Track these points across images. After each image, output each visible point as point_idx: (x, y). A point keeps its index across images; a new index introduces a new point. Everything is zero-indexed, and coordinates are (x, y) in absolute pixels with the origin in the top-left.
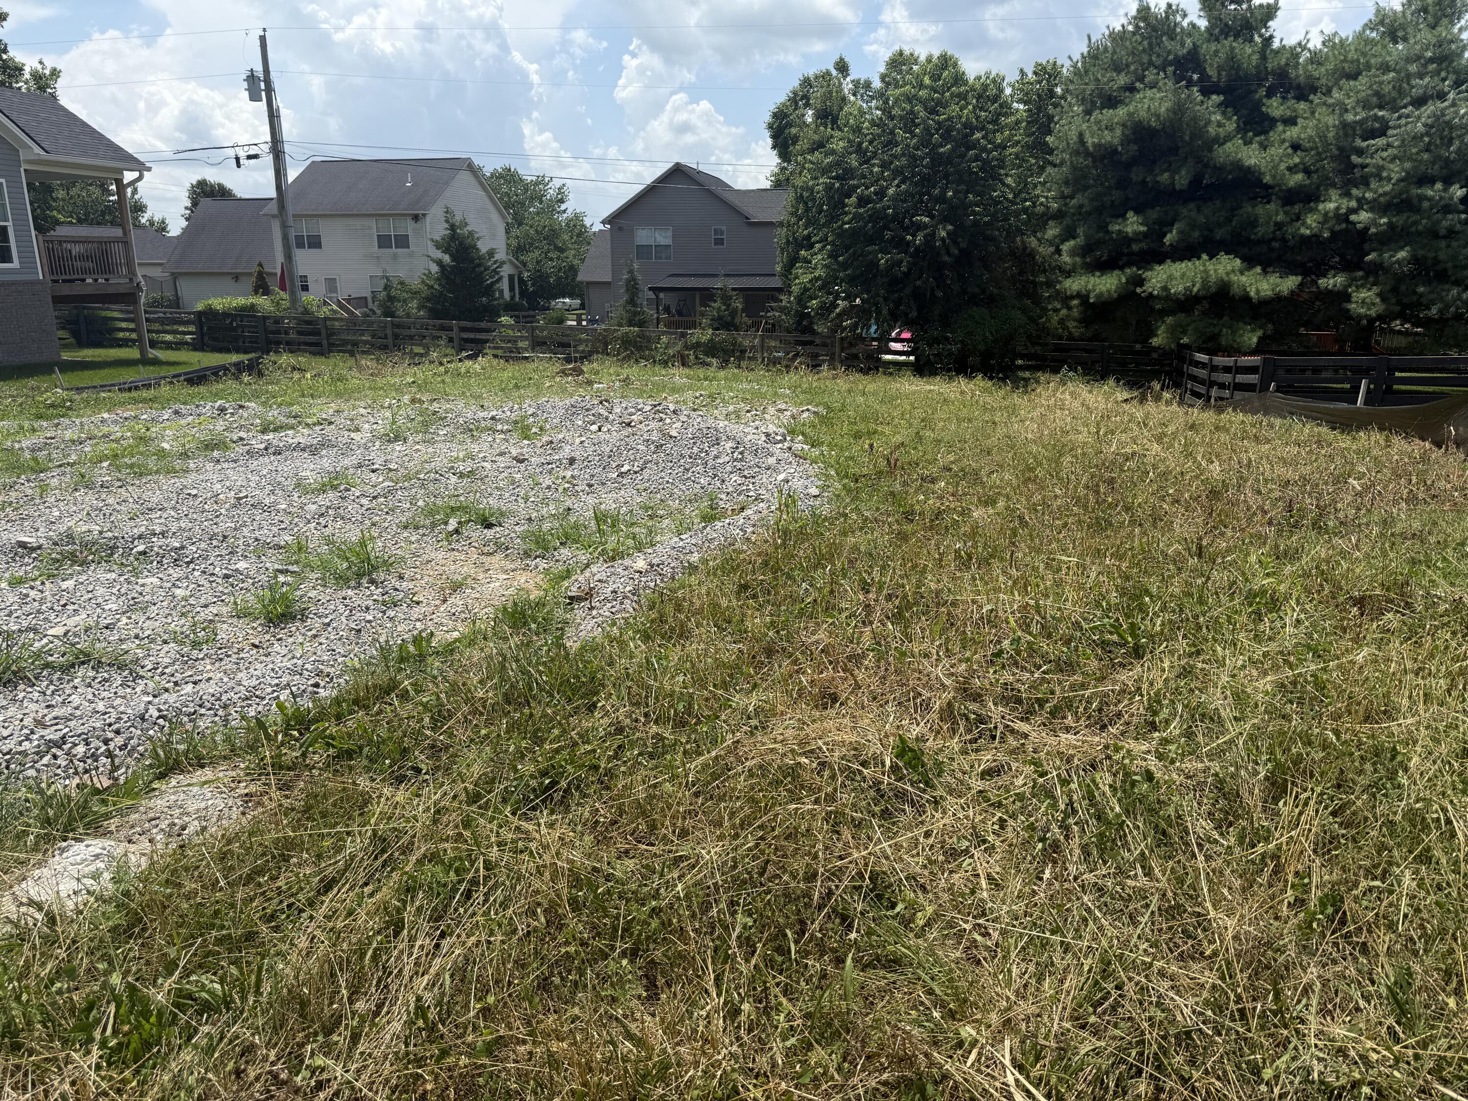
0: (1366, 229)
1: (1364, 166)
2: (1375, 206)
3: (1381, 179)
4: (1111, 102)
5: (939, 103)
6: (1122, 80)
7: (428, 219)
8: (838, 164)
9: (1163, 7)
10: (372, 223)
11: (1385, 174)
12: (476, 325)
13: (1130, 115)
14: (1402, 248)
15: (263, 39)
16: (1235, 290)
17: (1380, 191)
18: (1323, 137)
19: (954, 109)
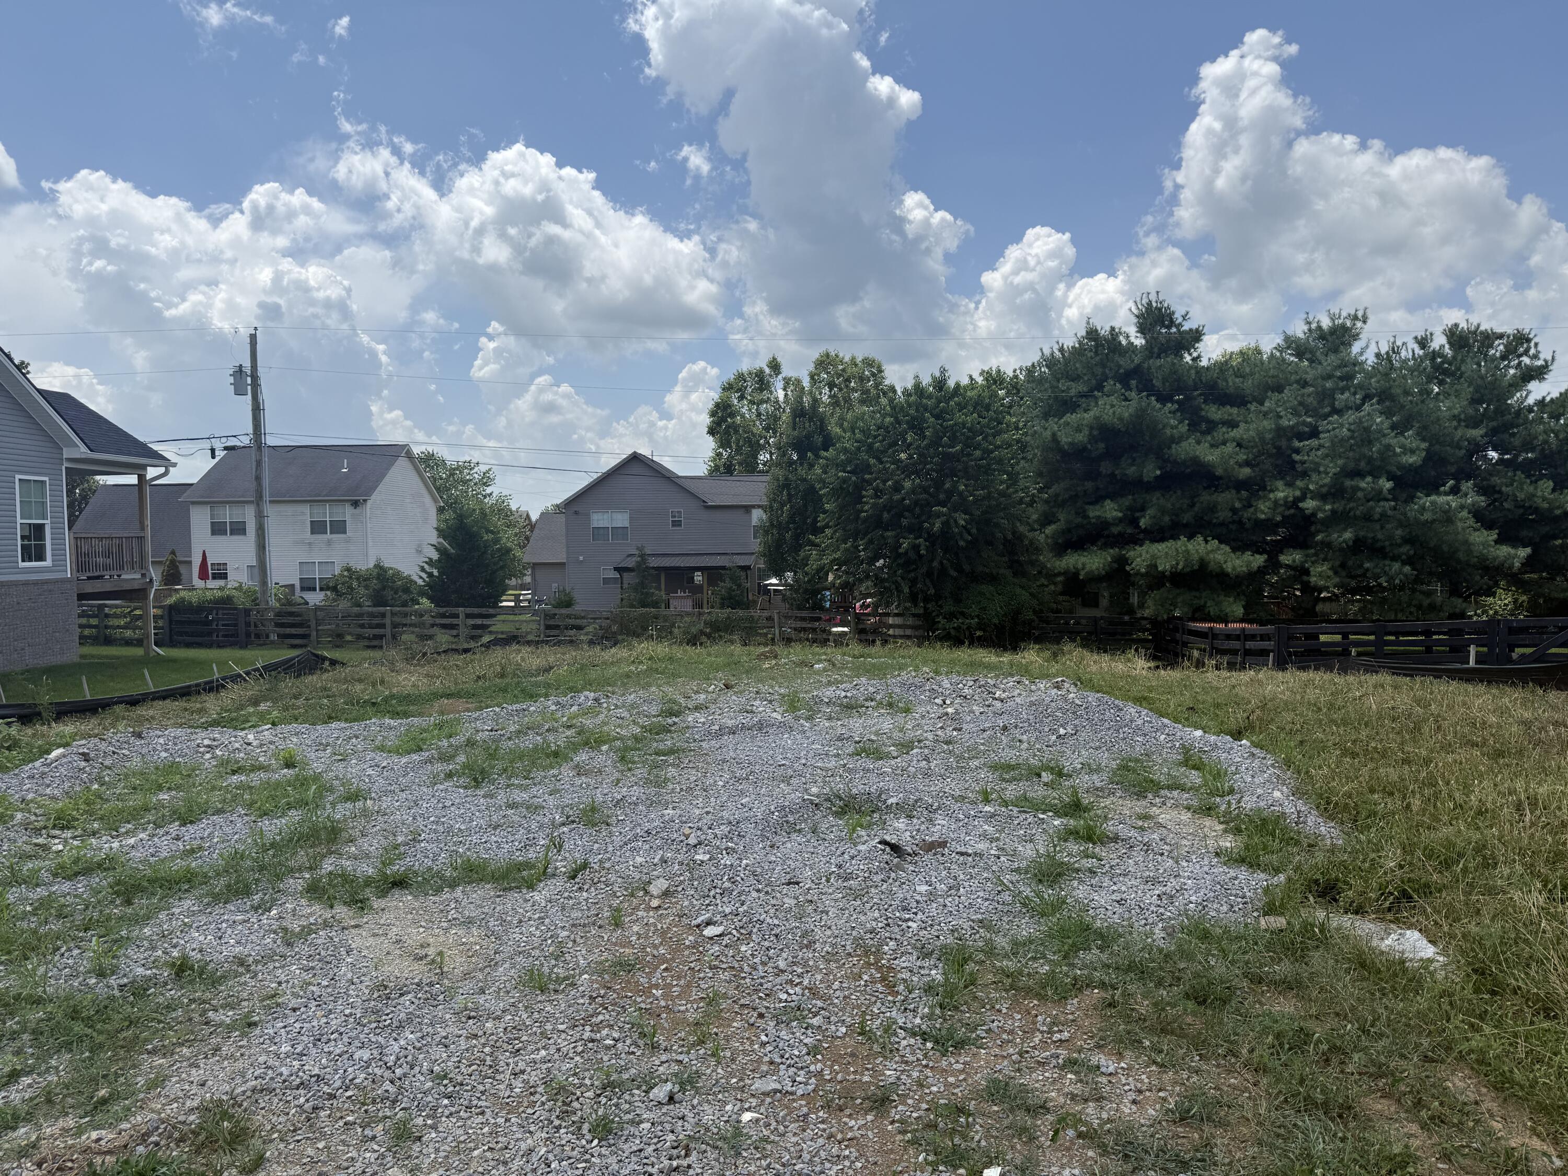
0: (1314, 515)
1: (1303, 463)
2: (1318, 496)
3: (1320, 472)
4: (1066, 405)
6: (1081, 387)
7: (369, 503)
9: (1108, 329)
10: (306, 509)
11: (1322, 469)
13: (1097, 418)
14: (1345, 530)
16: (1212, 566)
17: (1321, 483)
18: (1262, 439)
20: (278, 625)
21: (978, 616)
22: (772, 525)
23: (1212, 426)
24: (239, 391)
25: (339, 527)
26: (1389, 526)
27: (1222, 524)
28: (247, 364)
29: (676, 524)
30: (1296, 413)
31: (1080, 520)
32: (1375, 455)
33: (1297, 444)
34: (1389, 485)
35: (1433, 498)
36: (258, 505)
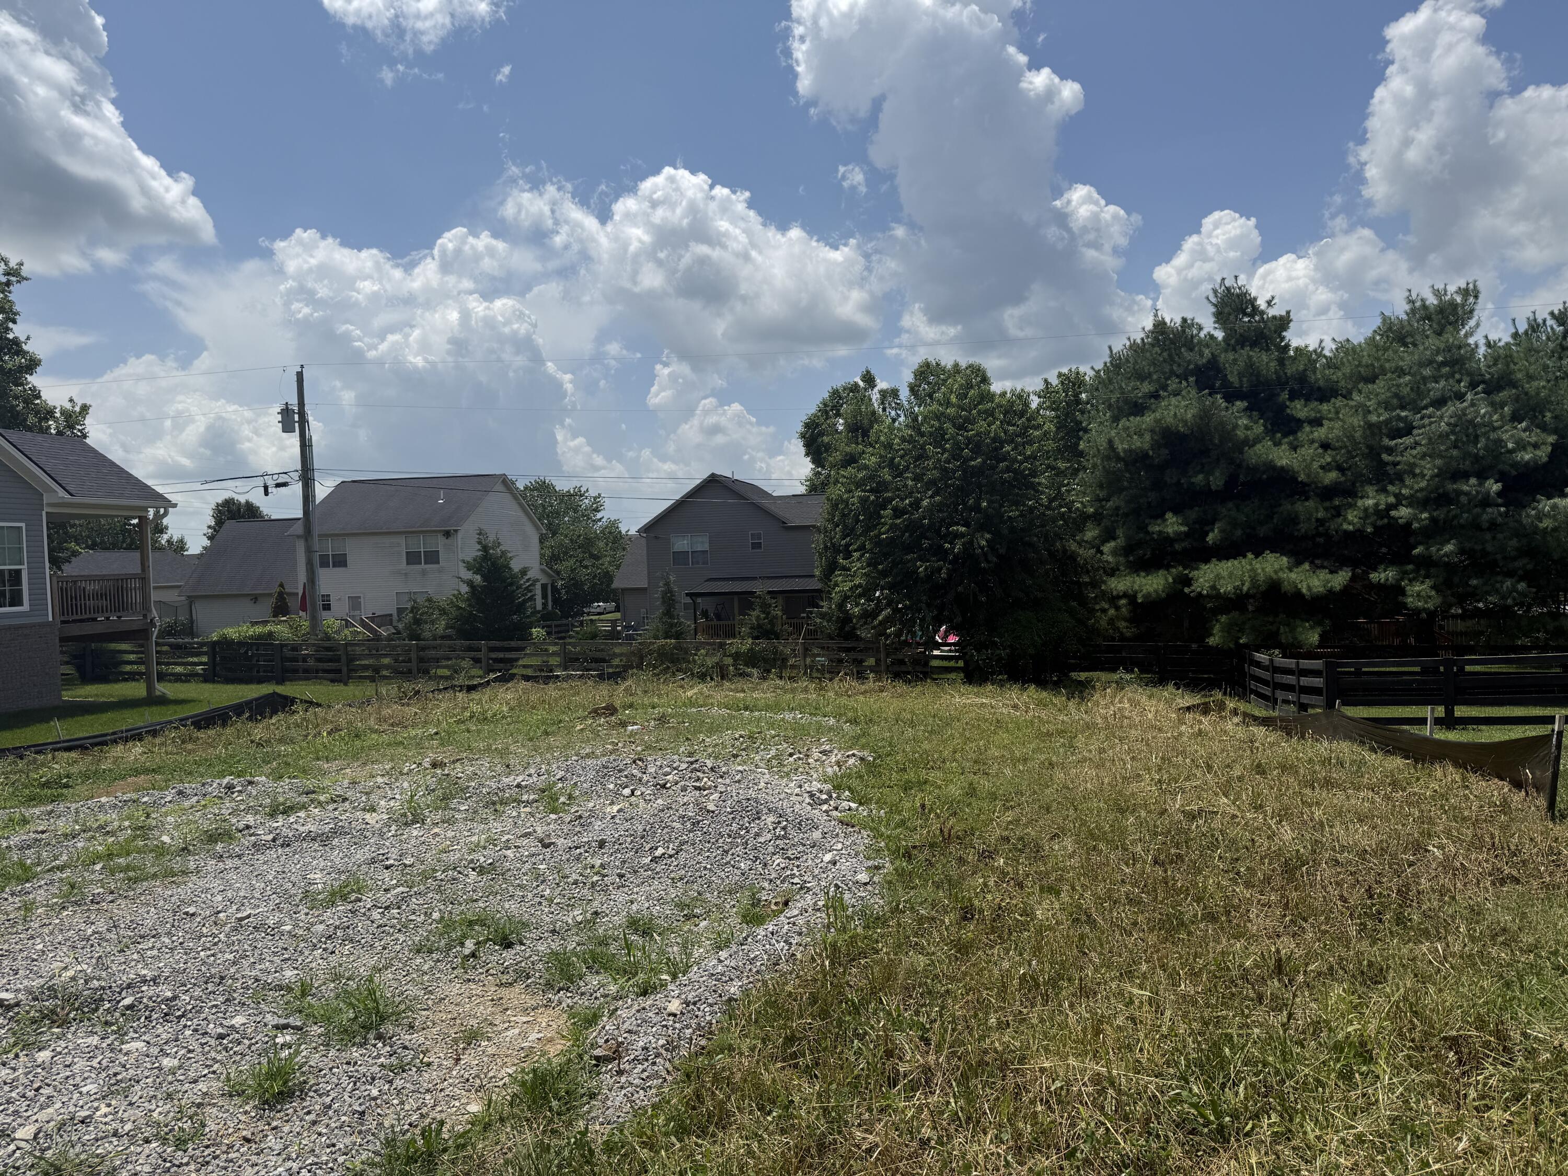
0: (1408, 524)
1: (1396, 464)
2: (1412, 501)
3: (1414, 475)
4: (1138, 409)
5: (967, 420)
6: (1147, 387)
7: (460, 535)
8: (871, 478)
9: (1178, 321)
10: (402, 540)
11: (1417, 471)
12: (505, 644)
13: (1157, 421)
14: (1448, 542)
15: (300, 376)
16: (1286, 587)
17: (1416, 487)
18: (1351, 438)
19: (982, 425)
23: (1298, 423)
24: (287, 427)
25: (432, 557)
26: (1500, 536)
27: (1303, 538)
28: (294, 401)
29: (756, 546)
30: (1387, 406)
31: (1142, 535)
32: (1482, 452)
33: (1386, 441)
34: (1496, 487)
35: (1557, 500)
36: (306, 540)
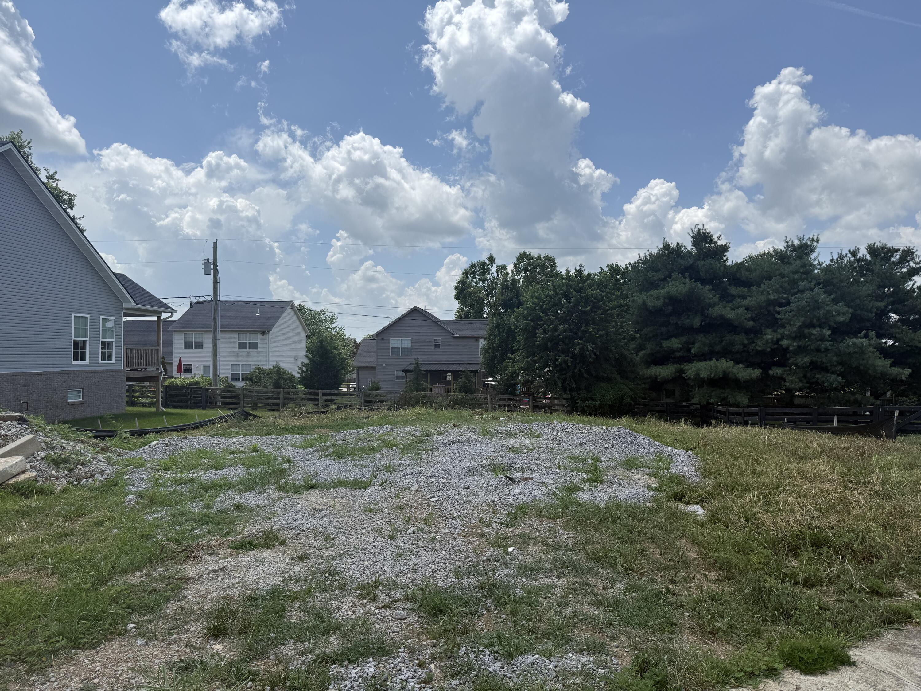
0: (788, 348)
1: (781, 319)
2: (789, 337)
3: (791, 325)
4: (653, 285)
7: (271, 333)
10: (236, 335)
11: (792, 323)
13: (668, 293)
15: (215, 245)
16: (730, 375)
17: (791, 331)
18: (760, 306)
20: (222, 397)
21: (600, 400)
22: (489, 348)
23: (733, 297)
24: (207, 273)
25: (254, 346)
26: (829, 355)
27: (737, 352)
28: (211, 258)
29: (437, 346)
30: (778, 292)
31: (658, 348)
32: (822, 316)
33: (778, 309)
34: (829, 332)
35: (854, 340)
36: (214, 333)
